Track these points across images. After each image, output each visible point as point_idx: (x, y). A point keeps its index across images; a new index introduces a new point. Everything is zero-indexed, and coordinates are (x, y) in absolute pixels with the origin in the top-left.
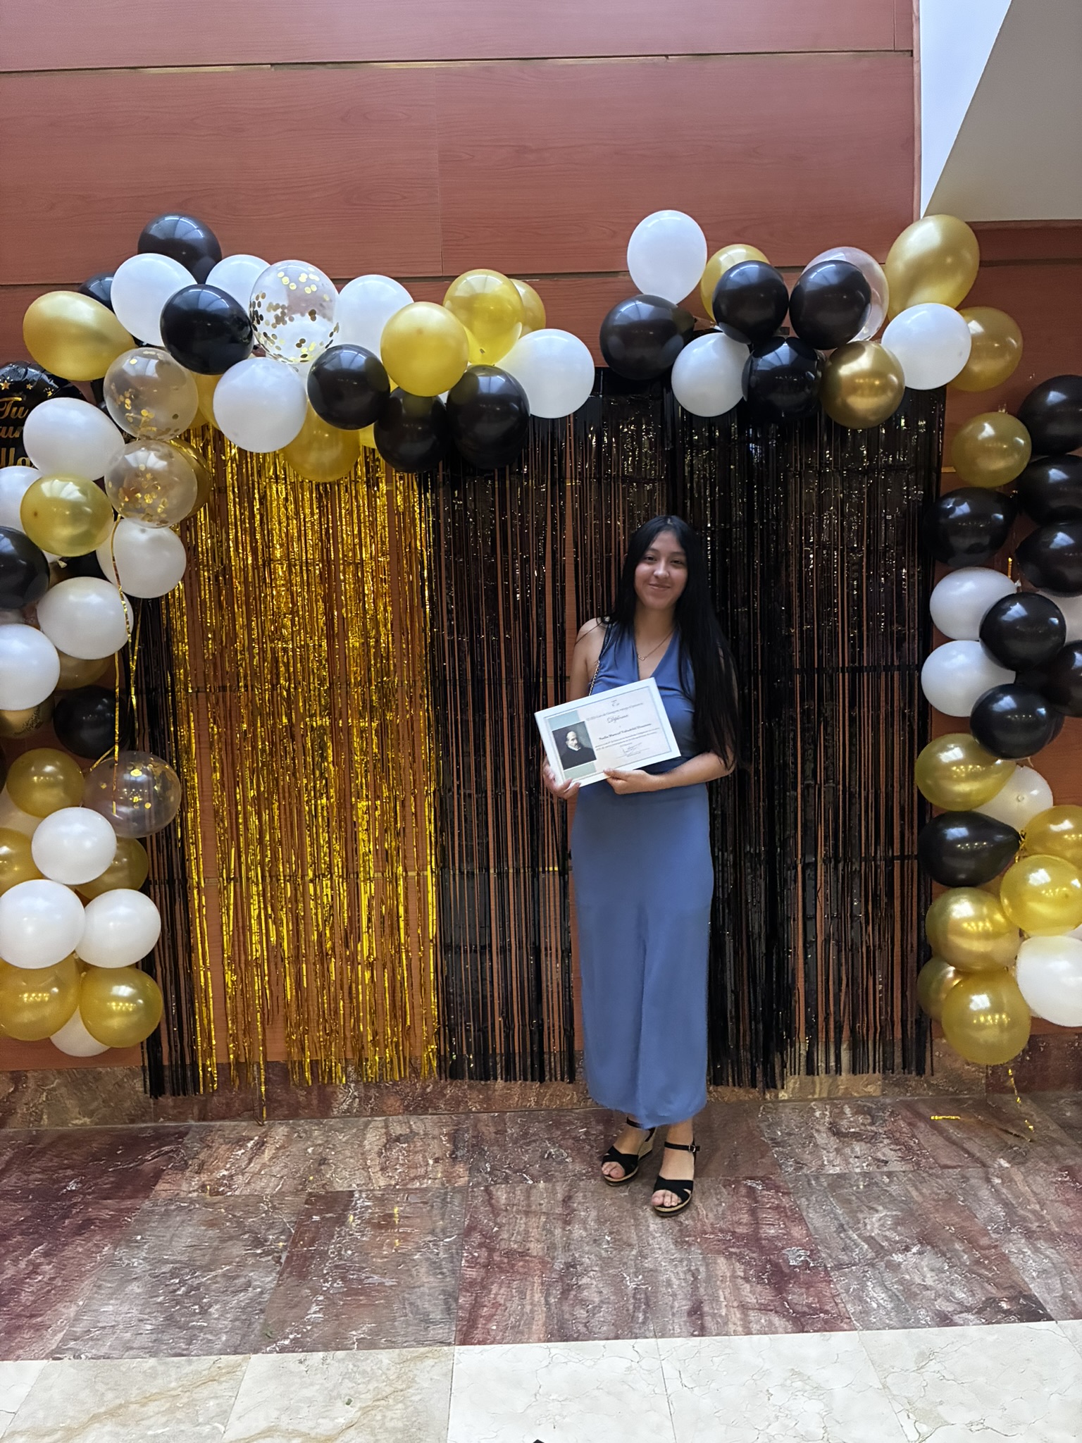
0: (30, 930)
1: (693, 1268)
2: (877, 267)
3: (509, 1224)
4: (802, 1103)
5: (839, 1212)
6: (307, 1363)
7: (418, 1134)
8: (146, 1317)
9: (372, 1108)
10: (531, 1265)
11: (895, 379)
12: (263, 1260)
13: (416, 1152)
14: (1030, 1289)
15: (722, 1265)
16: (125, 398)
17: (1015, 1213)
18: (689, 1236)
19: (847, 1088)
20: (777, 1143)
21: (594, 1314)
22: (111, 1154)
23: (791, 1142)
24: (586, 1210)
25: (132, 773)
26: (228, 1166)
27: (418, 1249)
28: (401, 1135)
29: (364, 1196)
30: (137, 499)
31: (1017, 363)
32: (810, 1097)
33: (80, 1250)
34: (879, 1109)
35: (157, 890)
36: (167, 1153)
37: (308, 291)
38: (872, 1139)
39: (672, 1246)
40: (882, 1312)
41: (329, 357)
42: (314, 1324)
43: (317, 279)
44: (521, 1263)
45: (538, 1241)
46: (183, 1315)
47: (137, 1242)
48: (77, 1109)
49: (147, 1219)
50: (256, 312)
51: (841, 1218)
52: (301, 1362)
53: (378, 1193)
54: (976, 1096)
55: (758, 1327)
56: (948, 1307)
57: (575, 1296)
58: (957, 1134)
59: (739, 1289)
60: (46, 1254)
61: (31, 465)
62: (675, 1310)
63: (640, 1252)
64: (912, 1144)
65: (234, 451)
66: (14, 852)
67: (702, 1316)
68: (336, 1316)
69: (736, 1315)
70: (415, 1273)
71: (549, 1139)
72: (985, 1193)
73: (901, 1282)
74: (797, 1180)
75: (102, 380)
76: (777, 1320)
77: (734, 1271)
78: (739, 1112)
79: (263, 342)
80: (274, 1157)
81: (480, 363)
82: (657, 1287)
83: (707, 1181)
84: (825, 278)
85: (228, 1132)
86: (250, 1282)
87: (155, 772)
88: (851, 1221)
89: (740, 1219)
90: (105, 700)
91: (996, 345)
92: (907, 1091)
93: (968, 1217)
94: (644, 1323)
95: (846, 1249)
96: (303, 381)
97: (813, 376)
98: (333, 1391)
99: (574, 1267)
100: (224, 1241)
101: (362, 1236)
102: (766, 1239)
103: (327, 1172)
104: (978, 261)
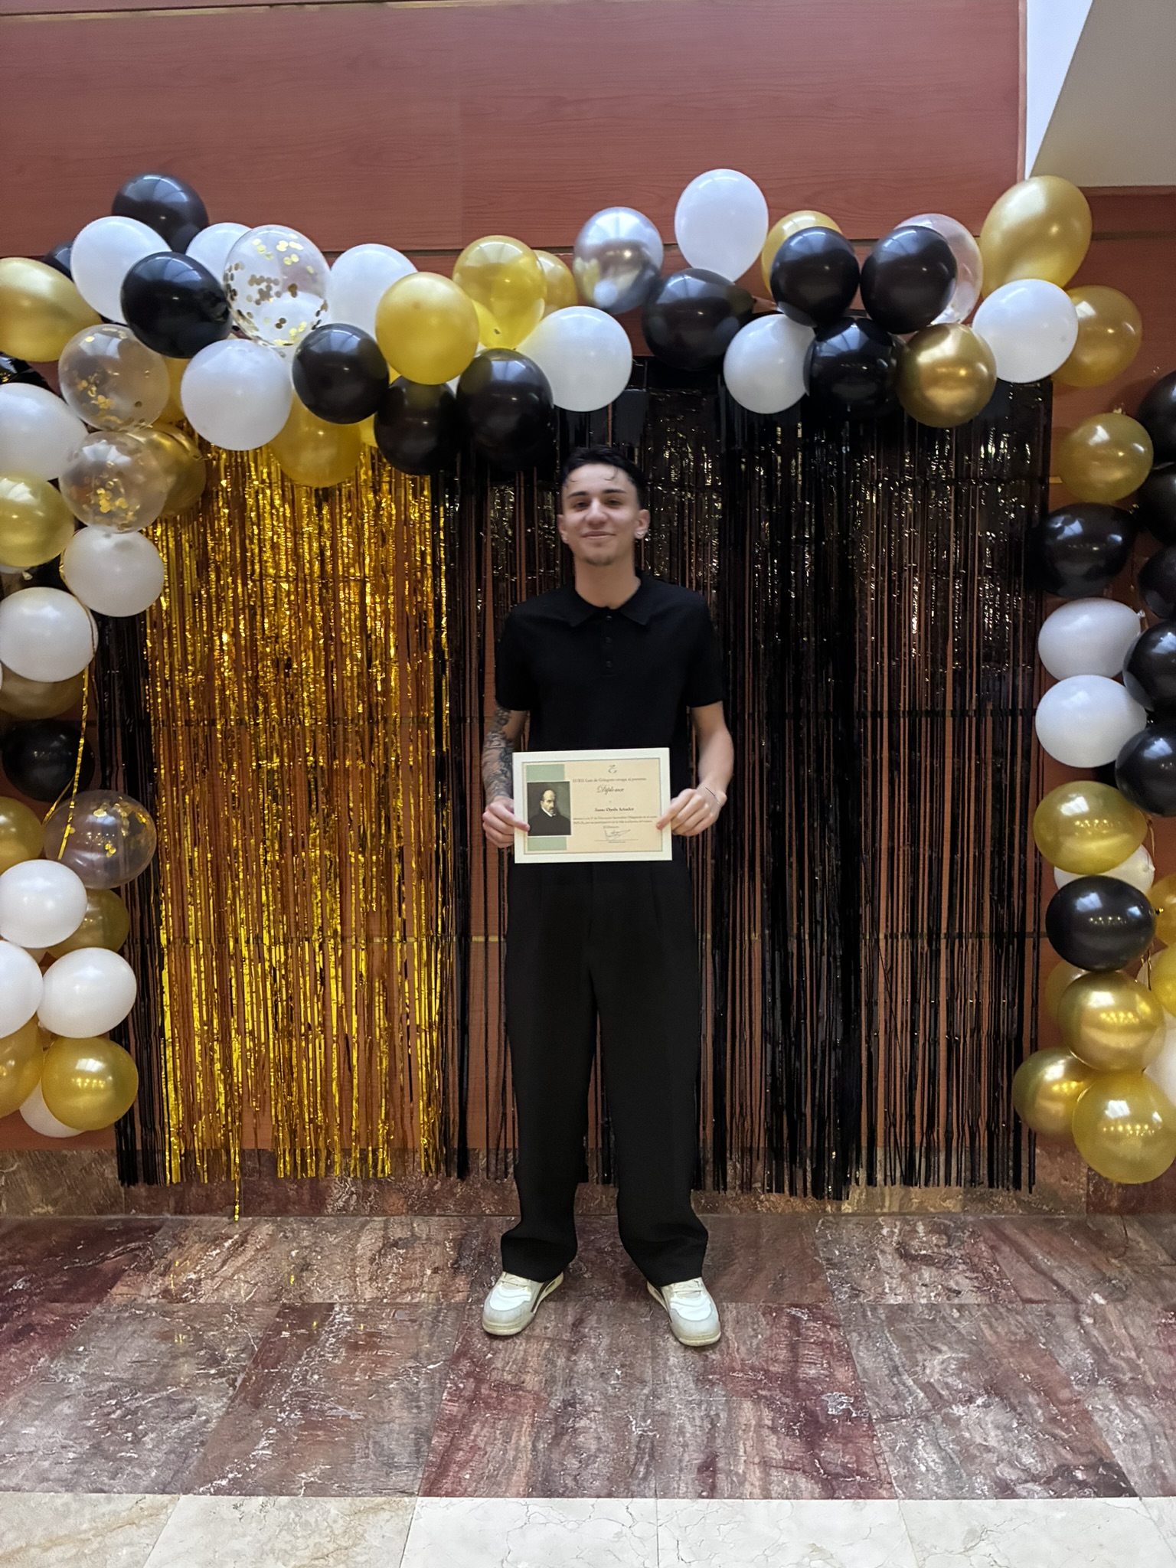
1: (712, 1413)
2: (970, 239)
3: (506, 1351)
4: (868, 1217)
5: (895, 1350)
6: (242, 1509)
7: (420, 1238)
8: (71, 1443)
9: (371, 1207)
10: (523, 1401)
11: (984, 368)
12: (216, 1381)
13: (414, 1260)
14: (1113, 1456)
15: (747, 1411)
16: (89, 383)
17: (1106, 1361)
18: (712, 1374)
19: (921, 1203)
20: (832, 1265)
21: (587, 1465)
22: (69, 1250)
23: (849, 1263)
24: (598, 1337)
25: (96, 814)
26: (198, 1268)
27: (395, 1377)
28: (400, 1239)
29: (345, 1309)
31: (1135, 353)
32: (878, 1211)
33: (13, 1360)
34: (957, 1228)
36: (133, 1250)
37: (289, 261)
38: (945, 1264)
39: (692, 1385)
40: (930, 1476)
41: (318, 337)
42: (258, 1462)
43: (301, 246)
44: (511, 1399)
45: (536, 1372)
46: (112, 1443)
47: (78, 1353)
48: (39, 1197)
49: (95, 1327)
50: (230, 286)
51: (897, 1359)
52: (236, 1507)
53: (361, 1307)
54: (1074, 1217)
55: (780, 1489)
56: (1010, 1474)
57: (569, 1442)
58: (1046, 1262)
59: (763, 1441)
62: (684, 1464)
63: (653, 1390)
64: (992, 1272)
67: (714, 1471)
69: (755, 1475)
70: (386, 1404)
72: (1072, 1335)
73: (958, 1441)
74: (850, 1310)
75: (57, 360)
76: (803, 1483)
77: (760, 1419)
78: (794, 1225)
79: (241, 322)
80: (253, 1259)
81: (495, 346)
82: (667, 1435)
83: (745, 1308)
84: (901, 246)
85: (205, 1228)
86: (195, 1407)
87: (124, 814)
88: (908, 1362)
89: (776, 1355)
90: (63, 737)
91: (1110, 331)
92: (993, 1208)
93: (1048, 1364)
94: (645, 1479)
95: (897, 1397)
96: (288, 367)
97: (885, 364)
98: (265, 1544)
99: (573, 1405)
100: (175, 1358)
101: (335, 1357)
102: (804, 1380)
103: (308, 1280)
104: (1089, 231)
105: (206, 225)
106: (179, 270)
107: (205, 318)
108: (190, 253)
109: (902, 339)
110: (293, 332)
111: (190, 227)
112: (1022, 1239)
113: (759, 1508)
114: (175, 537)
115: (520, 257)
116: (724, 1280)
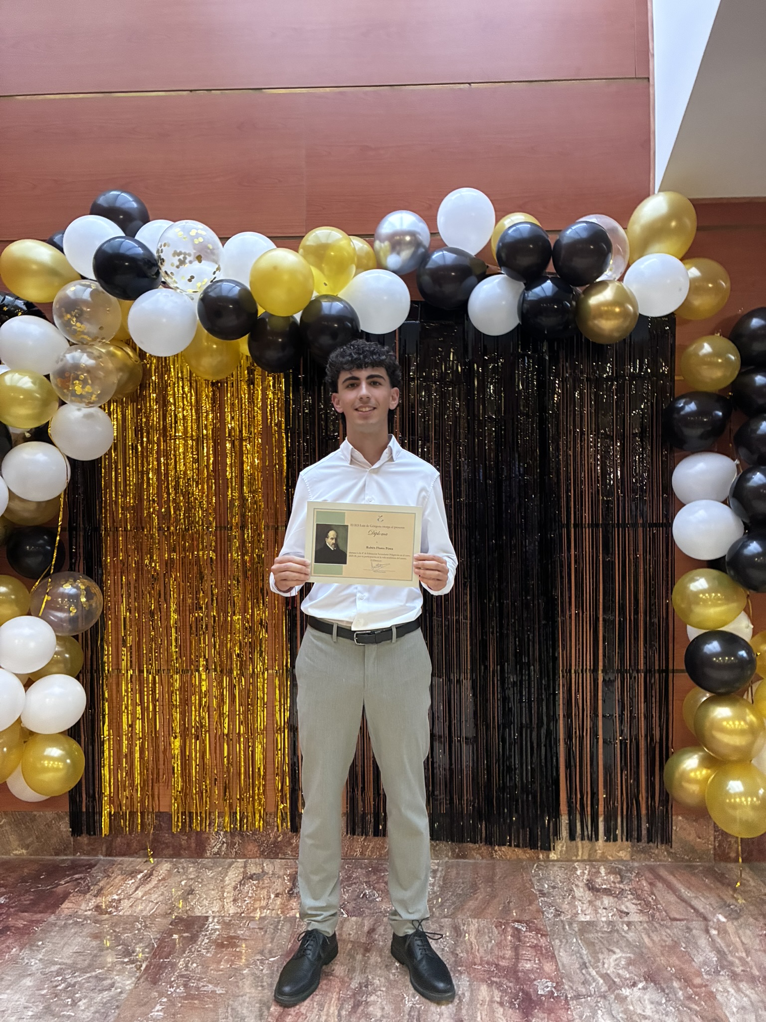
2: (621, 230)
4: (567, 862)
5: (584, 952)
7: (267, 873)
8: (30, 1005)
9: (236, 852)
10: (333, 983)
11: (630, 308)
12: (128, 967)
13: (263, 888)
15: (484, 991)
16: (72, 316)
17: (726, 960)
18: (460, 966)
19: (603, 853)
20: (543, 894)
22: (36, 878)
23: (554, 893)
24: (384, 941)
25: (64, 587)
26: (119, 892)
27: (248, 966)
28: (254, 874)
29: (216, 920)
31: (726, 301)
32: (574, 858)
34: (627, 871)
35: (84, 677)
36: (77, 879)
37: (197, 242)
38: (619, 894)
41: (213, 287)
42: (154, 1020)
43: (205, 233)
45: (342, 964)
46: (57, 1006)
47: (38, 946)
48: (17, 843)
49: (49, 929)
50: (160, 256)
51: (585, 957)
53: (227, 919)
54: (707, 864)
57: (363, 1010)
58: (687, 894)
59: (494, 1012)
64: (650, 900)
65: (152, 359)
70: (240, 984)
71: (366, 882)
72: (703, 942)
73: (626, 1012)
74: (554, 924)
75: (52, 302)
77: (492, 997)
78: (517, 868)
79: (167, 278)
80: (156, 887)
81: (324, 293)
82: (429, 1007)
83: (483, 923)
84: (577, 233)
85: (125, 865)
86: (114, 983)
87: (83, 587)
88: (593, 960)
89: (504, 954)
90: (46, 537)
91: (710, 285)
92: (651, 857)
93: (687, 961)
95: (585, 983)
96: (195, 305)
97: (569, 304)
99: (366, 986)
100: (102, 950)
101: (207, 952)
102: (523, 971)
103: (192, 901)
104: (695, 224)
105: (148, 221)
106: (129, 247)
107: (145, 276)
108: (137, 237)
109: (579, 290)
110: (199, 284)
111: (139, 222)
112: (671, 878)
114: (122, 411)
115: (340, 240)
116: (471, 903)
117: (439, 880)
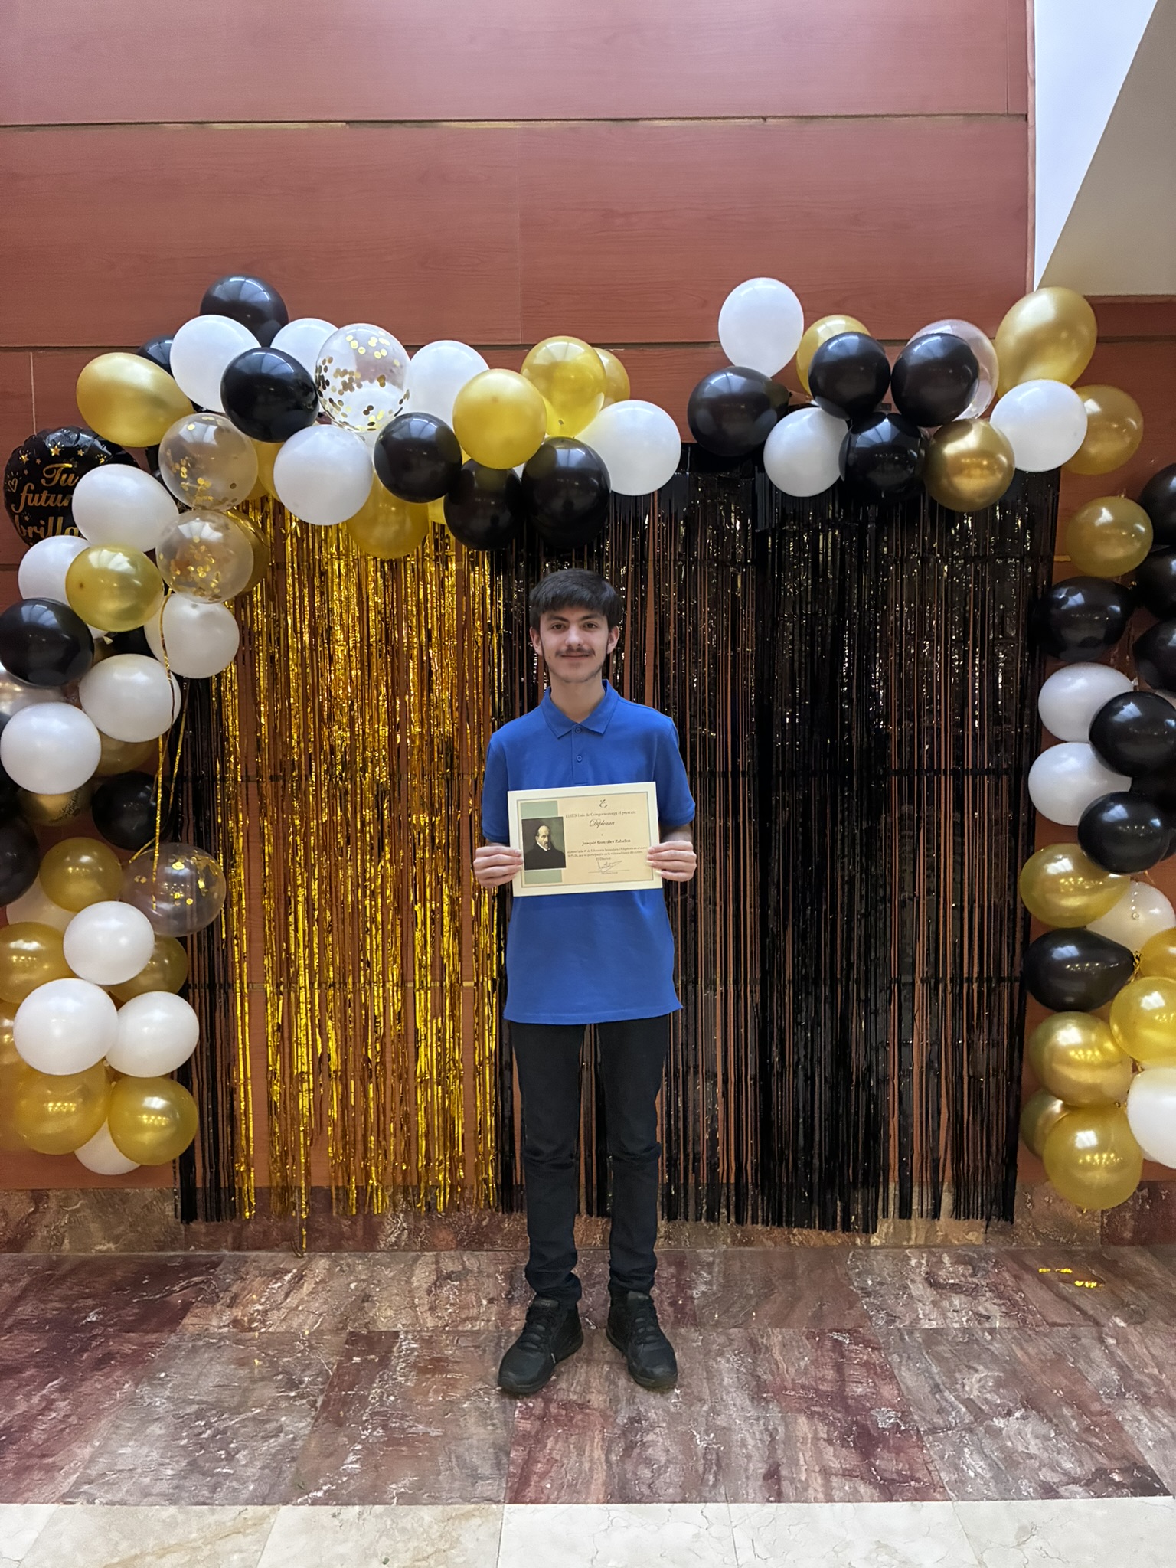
0: (57, 1032)
1: (770, 1427)
2: (987, 342)
3: (569, 1372)
4: (896, 1250)
5: (935, 1370)
6: (341, 1517)
7: (471, 1271)
8: (168, 1460)
9: (422, 1242)
10: (592, 1418)
11: (1004, 459)
12: (297, 1403)
13: (469, 1291)
14: (1145, 1460)
15: (803, 1425)
16: (181, 466)
17: (1131, 1376)
18: (767, 1392)
19: (946, 1236)
20: (867, 1293)
21: (659, 1475)
22: (136, 1284)
23: (882, 1292)
25: (174, 866)
26: (263, 1300)
27: (467, 1398)
28: (452, 1272)
29: (410, 1337)
30: (189, 572)
31: (1136, 447)
32: (905, 1243)
33: (99, 1386)
34: (981, 1259)
35: (197, 995)
36: (197, 1284)
37: (378, 355)
38: (973, 1292)
39: (748, 1403)
40: (979, 1481)
41: (398, 425)
42: (351, 1476)
43: (388, 343)
44: (580, 1417)
45: (599, 1392)
46: (207, 1460)
47: (160, 1379)
48: (100, 1234)
49: (173, 1354)
50: (322, 377)
51: (937, 1377)
52: (334, 1516)
53: (426, 1335)
54: (1092, 1249)
55: (842, 1494)
56: (1052, 1478)
57: (640, 1454)
58: (1068, 1289)
59: (821, 1452)
60: (62, 1389)
61: (80, 535)
62: (750, 1472)
63: (712, 1409)
64: (1018, 1298)
65: (294, 524)
66: (44, 948)
67: (779, 1481)
68: (375, 1467)
69: (818, 1482)
70: (463, 1423)
72: (1097, 1354)
73: (1002, 1449)
74: (889, 1334)
75: (157, 447)
76: (863, 1488)
77: (816, 1432)
78: (826, 1257)
79: (329, 408)
80: (314, 1292)
81: (558, 434)
82: (730, 1447)
83: (789, 1333)
84: (929, 350)
85: (263, 1263)
86: (281, 1426)
87: (200, 866)
88: (948, 1381)
89: (824, 1375)
90: (148, 788)
91: (1114, 425)
92: (1014, 1240)
93: (1078, 1380)
94: (715, 1485)
95: (941, 1412)
96: (372, 453)
97: (915, 454)
98: (369, 1549)
99: (639, 1422)
100: (255, 1382)
101: (406, 1380)
102: (853, 1398)
103: (371, 1310)
104: (1095, 335)
105: (287, 321)
106: (271, 363)
109: (925, 431)
111: (273, 323)
112: (1043, 1269)
113: (823, 1509)
115: (582, 355)
116: (767, 1307)
117: (717, 1277)
